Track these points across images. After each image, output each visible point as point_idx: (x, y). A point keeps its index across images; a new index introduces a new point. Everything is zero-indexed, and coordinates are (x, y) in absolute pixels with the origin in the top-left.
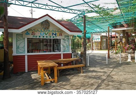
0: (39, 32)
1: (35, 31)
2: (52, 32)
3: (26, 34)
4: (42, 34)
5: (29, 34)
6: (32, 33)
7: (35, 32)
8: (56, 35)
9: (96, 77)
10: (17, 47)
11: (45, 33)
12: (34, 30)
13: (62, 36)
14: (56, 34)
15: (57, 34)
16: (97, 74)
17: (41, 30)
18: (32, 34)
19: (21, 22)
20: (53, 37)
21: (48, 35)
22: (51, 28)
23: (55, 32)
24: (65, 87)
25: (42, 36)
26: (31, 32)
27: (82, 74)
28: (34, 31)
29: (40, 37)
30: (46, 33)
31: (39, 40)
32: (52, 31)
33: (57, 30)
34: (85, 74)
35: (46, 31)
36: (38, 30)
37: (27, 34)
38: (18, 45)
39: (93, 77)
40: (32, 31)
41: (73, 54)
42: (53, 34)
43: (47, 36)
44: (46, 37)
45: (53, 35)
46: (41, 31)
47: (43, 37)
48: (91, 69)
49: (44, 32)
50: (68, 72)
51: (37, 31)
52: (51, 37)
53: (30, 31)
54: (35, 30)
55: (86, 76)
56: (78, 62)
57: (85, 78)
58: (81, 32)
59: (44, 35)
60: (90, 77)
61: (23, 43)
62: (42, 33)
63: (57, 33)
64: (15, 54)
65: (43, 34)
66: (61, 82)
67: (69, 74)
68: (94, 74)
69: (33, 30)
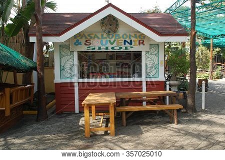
0: (98, 38)
1: (91, 38)
2: (123, 38)
3: (75, 44)
4: (104, 43)
5: (80, 44)
6: (86, 41)
7: (92, 40)
8: (131, 43)
9: (202, 134)
10: (62, 68)
11: (109, 41)
12: (89, 35)
13: (144, 44)
14: (131, 40)
15: (133, 43)
16: (209, 129)
17: (102, 35)
18: (85, 44)
19: (68, 22)
20: (126, 48)
21: (115, 45)
22: (121, 31)
23: (130, 38)
24: (123, 145)
25: (103, 47)
26: (83, 41)
27: (175, 125)
28: (89, 38)
29: (100, 48)
30: (112, 41)
31: (107, 55)
32: (124, 35)
33: (133, 34)
34: (180, 126)
35: (112, 37)
36: (96, 36)
37: (77, 45)
38: (62, 64)
39: (196, 133)
40: (86, 38)
41: (168, 83)
42: (125, 41)
43: (113, 46)
44: (113, 48)
45: (125, 44)
46: (103, 38)
47: (107, 48)
48: (205, 117)
49: (108, 39)
50: (150, 119)
51: (94, 38)
52: (121, 48)
53: (81, 38)
54: (91, 35)
55: (179, 131)
56: (177, 99)
57: (174, 134)
58: (186, 34)
59: (109, 45)
60: (187, 134)
61: (71, 60)
62: (104, 41)
63: (133, 39)
64: (57, 80)
65: (106, 44)
66: (122, 136)
67: (150, 122)
68: (203, 127)
69: (86, 35)
